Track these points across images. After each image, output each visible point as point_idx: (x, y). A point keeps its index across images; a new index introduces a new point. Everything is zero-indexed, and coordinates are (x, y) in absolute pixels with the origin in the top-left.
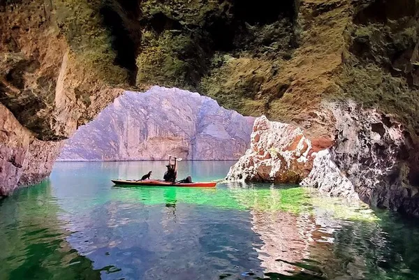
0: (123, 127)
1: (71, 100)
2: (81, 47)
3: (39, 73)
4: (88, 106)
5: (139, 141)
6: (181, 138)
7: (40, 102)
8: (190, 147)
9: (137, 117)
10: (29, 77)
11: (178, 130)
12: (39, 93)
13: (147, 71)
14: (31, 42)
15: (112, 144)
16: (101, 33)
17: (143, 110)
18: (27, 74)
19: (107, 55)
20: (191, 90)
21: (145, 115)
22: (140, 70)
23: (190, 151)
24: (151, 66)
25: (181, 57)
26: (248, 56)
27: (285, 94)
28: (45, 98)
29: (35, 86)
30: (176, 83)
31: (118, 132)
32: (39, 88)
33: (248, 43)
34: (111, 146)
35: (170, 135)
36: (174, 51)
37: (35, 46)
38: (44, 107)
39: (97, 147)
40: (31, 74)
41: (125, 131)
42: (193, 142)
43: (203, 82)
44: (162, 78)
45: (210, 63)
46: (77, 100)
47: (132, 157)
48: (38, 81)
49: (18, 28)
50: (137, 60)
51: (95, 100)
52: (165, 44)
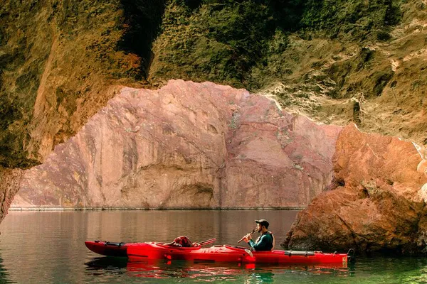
0: (93, 146)
1: (50, 105)
2: (76, 29)
3: (20, 71)
4: (71, 113)
5: (121, 172)
6: (198, 166)
7: (16, 110)
8: (216, 183)
9: (119, 128)
10: (8, 76)
11: (193, 151)
12: (17, 98)
13: (169, 59)
14: (19, 30)
15: (76, 177)
16: (105, 9)
17: (128, 115)
18: (7, 73)
19: (107, 37)
20: (234, 86)
21: (132, 125)
22: (157, 57)
23: (216, 190)
24: (175, 52)
25: (221, 38)
26: (324, 37)
27: (386, 89)
28: (22, 105)
29: (13, 88)
30: (211, 75)
31: (87, 157)
32: (18, 90)
33: (325, 18)
34: (74, 182)
35: (178, 160)
36: (212, 30)
37: (22, 35)
38: (19, 117)
39: (51, 183)
40: (11, 73)
41: (98, 154)
42: (220, 174)
43: (255, 73)
44: (190, 68)
45: (266, 47)
46: (58, 105)
47: (109, 203)
48: (17, 81)
49: (8, 14)
50: (154, 44)
51: (83, 104)
52: (199, 22)
